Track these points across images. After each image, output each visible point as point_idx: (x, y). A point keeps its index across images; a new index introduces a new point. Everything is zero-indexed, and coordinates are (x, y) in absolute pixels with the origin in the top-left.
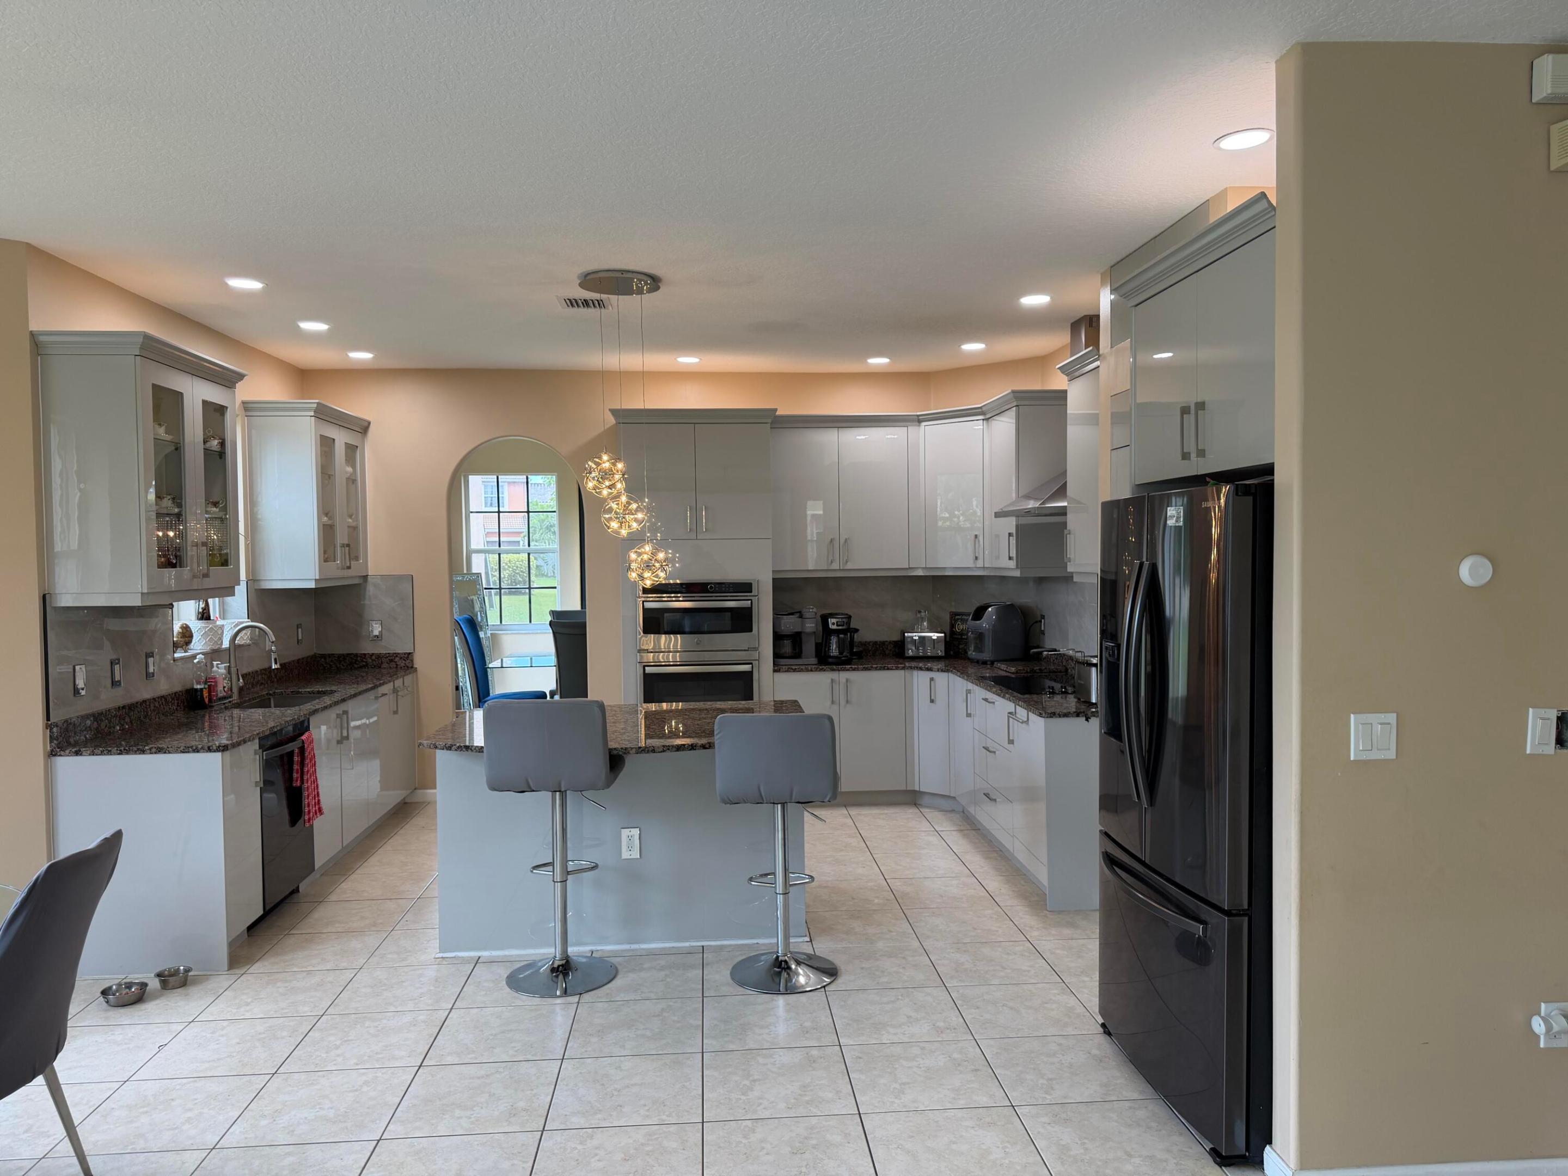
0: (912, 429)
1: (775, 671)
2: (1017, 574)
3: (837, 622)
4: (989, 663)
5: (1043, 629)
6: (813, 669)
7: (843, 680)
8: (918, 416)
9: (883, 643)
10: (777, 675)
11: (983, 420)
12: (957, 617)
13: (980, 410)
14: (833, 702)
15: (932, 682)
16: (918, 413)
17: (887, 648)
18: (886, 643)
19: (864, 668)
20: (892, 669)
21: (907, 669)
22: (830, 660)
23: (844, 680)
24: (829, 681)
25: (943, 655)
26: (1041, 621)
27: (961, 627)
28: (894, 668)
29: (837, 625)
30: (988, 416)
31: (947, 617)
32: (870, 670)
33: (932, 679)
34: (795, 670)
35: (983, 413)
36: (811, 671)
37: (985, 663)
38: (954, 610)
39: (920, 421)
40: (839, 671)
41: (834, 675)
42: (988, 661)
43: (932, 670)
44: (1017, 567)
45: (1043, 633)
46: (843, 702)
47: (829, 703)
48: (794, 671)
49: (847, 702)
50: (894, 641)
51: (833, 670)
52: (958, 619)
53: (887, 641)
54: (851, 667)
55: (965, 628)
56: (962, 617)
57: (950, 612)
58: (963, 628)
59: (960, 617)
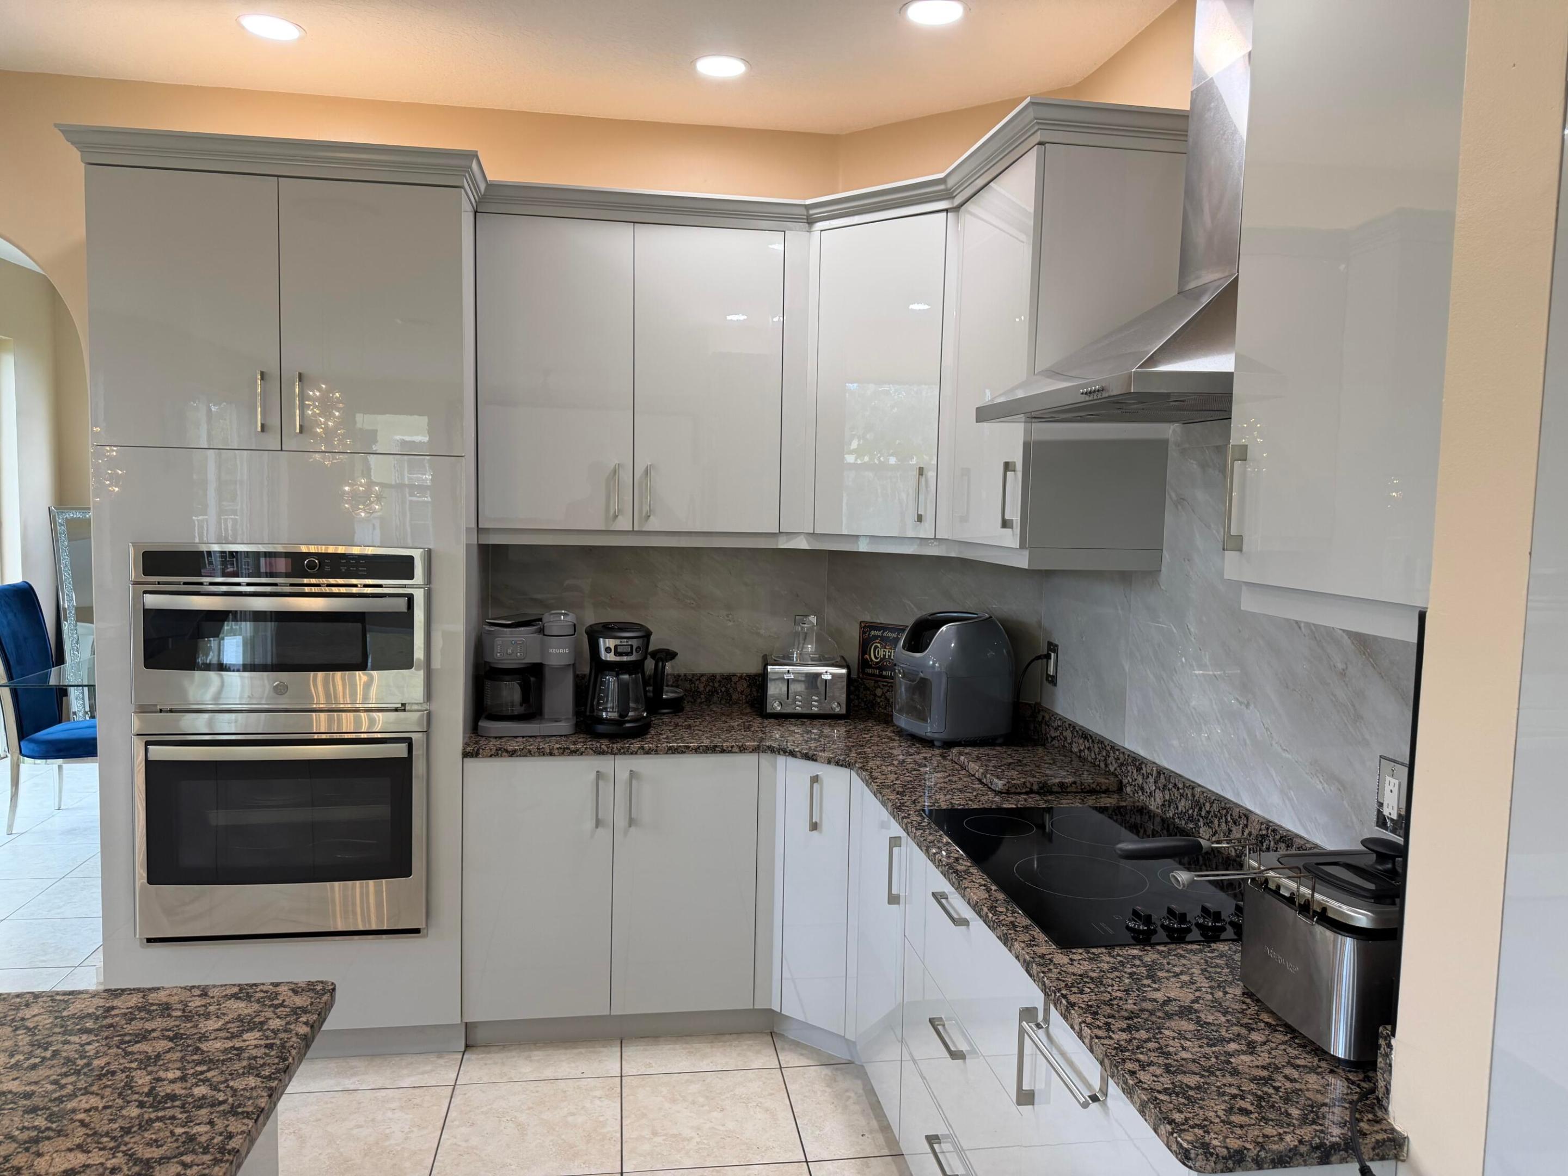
0: (796, 236)
1: (466, 755)
3: (616, 647)
4: (936, 743)
5: (1051, 672)
6: (556, 752)
7: (623, 775)
8: (808, 207)
9: (728, 678)
10: (471, 763)
11: (947, 210)
12: (873, 633)
13: (942, 187)
14: (598, 823)
15: (815, 785)
16: (808, 202)
17: (735, 689)
18: (734, 679)
19: (670, 748)
20: (730, 752)
21: (764, 751)
22: (601, 728)
23: (626, 775)
24: (593, 776)
25: (844, 711)
26: (1048, 657)
27: (881, 653)
28: (736, 749)
29: (617, 654)
30: (957, 201)
31: (854, 633)
32: (683, 752)
33: (815, 779)
34: (512, 754)
35: (949, 195)
36: (551, 754)
37: (928, 743)
38: (867, 618)
39: (811, 221)
40: (615, 754)
41: (605, 764)
42: (938, 740)
43: (816, 760)
44: (1022, 546)
45: (1053, 680)
46: (621, 822)
47: (590, 824)
48: (511, 756)
49: (631, 822)
50: (749, 676)
51: (602, 753)
52: (876, 637)
53: (734, 675)
54: (642, 748)
55: (890, 656)
56: (885, 634)
57: (861, 622)
58: (884, 656)
59: (879, 633)
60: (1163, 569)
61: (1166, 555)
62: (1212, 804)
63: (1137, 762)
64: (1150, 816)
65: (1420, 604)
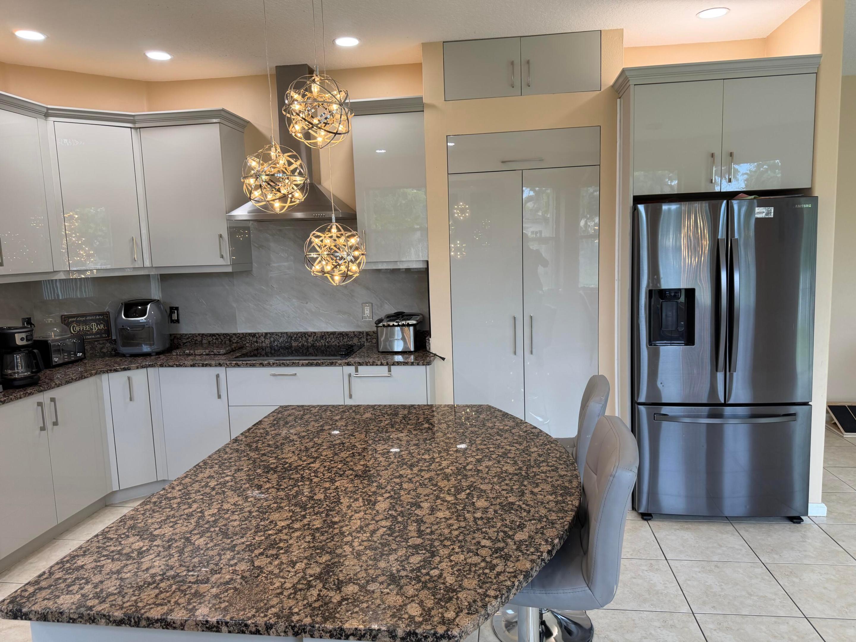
0: (41, 121)
2: (229, 270)
3: (27, 336)
5: (175, 318)
6: (22, 396)
8: (48, 109)
11: (131, 128)
12: (70, 320)
13: (132, 118)
16: (49, 106)
19: (66, 382)
20: (87, 377)
21: (99, 374)
26: (173, 313)
27: (78, 329)
28: (89, 375)
30: (137, 125)
32: (71, 382)
33: (129, 378)
34: (4, 402)
35: (134, 122)
36: (20, 398)
37: (149, 355)
38: (65, 313)
39: (47, 115)
40: (45, 391)
42: (154, 352)
44: (229, 264)
45: (176, 321)
47: (38, 431)
49: (54, 424)
52: (73, 321)
54: (56, 384)
55: (83, 329)
56: (78, 319)
57: (62, 316)
58: (80, 330)
59: (75, 319)
60: (254, 269)
61: (255, 265)
62: (297, 335)
63: (253, 335)
64: (263, 350)
65: (426, 259)
